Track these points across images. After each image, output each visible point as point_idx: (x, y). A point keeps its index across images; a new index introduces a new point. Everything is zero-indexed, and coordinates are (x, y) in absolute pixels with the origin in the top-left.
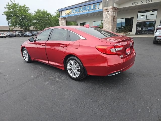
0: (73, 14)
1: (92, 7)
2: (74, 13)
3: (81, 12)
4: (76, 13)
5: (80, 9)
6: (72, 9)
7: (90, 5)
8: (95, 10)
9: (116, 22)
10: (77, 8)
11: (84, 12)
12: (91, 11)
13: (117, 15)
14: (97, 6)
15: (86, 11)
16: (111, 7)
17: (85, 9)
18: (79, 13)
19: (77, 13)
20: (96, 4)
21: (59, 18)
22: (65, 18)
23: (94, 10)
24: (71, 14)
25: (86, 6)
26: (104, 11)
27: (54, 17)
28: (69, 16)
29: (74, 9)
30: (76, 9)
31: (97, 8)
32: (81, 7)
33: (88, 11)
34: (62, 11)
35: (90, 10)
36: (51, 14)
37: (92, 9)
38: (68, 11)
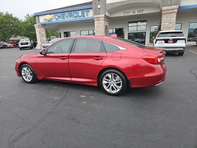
0: (54, 20)
1: (80, 14)
2: (57, 19)
3: (66, 19)
4: (59, 20)
5: (64, 15)
6: (54, 15)
7: (77, 12)
8: (84, 17)
9: (108, 32)
10: (61, 14)
11: (69, 18)
12: (78, 19)
13: (109, 25)
14: (86, 13)
15: (72, 18)
16: (103, 15)
17: (71, 16)
18: (62, 19)
19: (61, 20)
20: (84, 10)
21: (35, 25)
22: (44, 25)
23: (82, 17)
24: (52, 21)
25: (73, 12)
26: (95, 20)
27: (23, 22)
28: (50, 22)
29: (57, 14)
30: (59, 15)
31: (86, 15)
32: (65, 13)
33: (74, 18)
34: (38, 16)
35: (77, 17)
36: (19, 19)
37: (80, 17)
38: (48, 17)
